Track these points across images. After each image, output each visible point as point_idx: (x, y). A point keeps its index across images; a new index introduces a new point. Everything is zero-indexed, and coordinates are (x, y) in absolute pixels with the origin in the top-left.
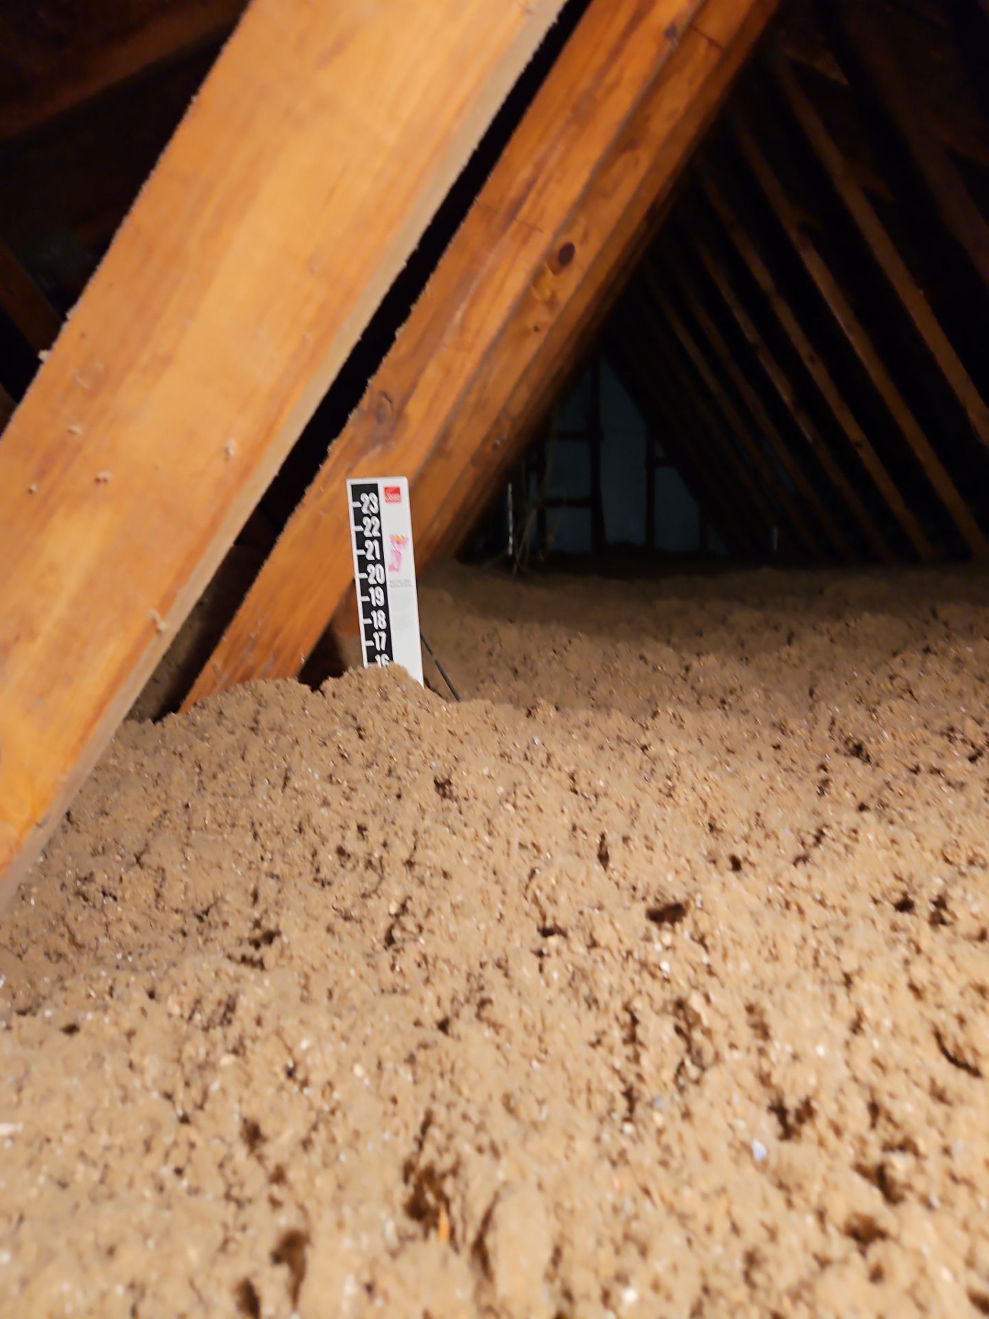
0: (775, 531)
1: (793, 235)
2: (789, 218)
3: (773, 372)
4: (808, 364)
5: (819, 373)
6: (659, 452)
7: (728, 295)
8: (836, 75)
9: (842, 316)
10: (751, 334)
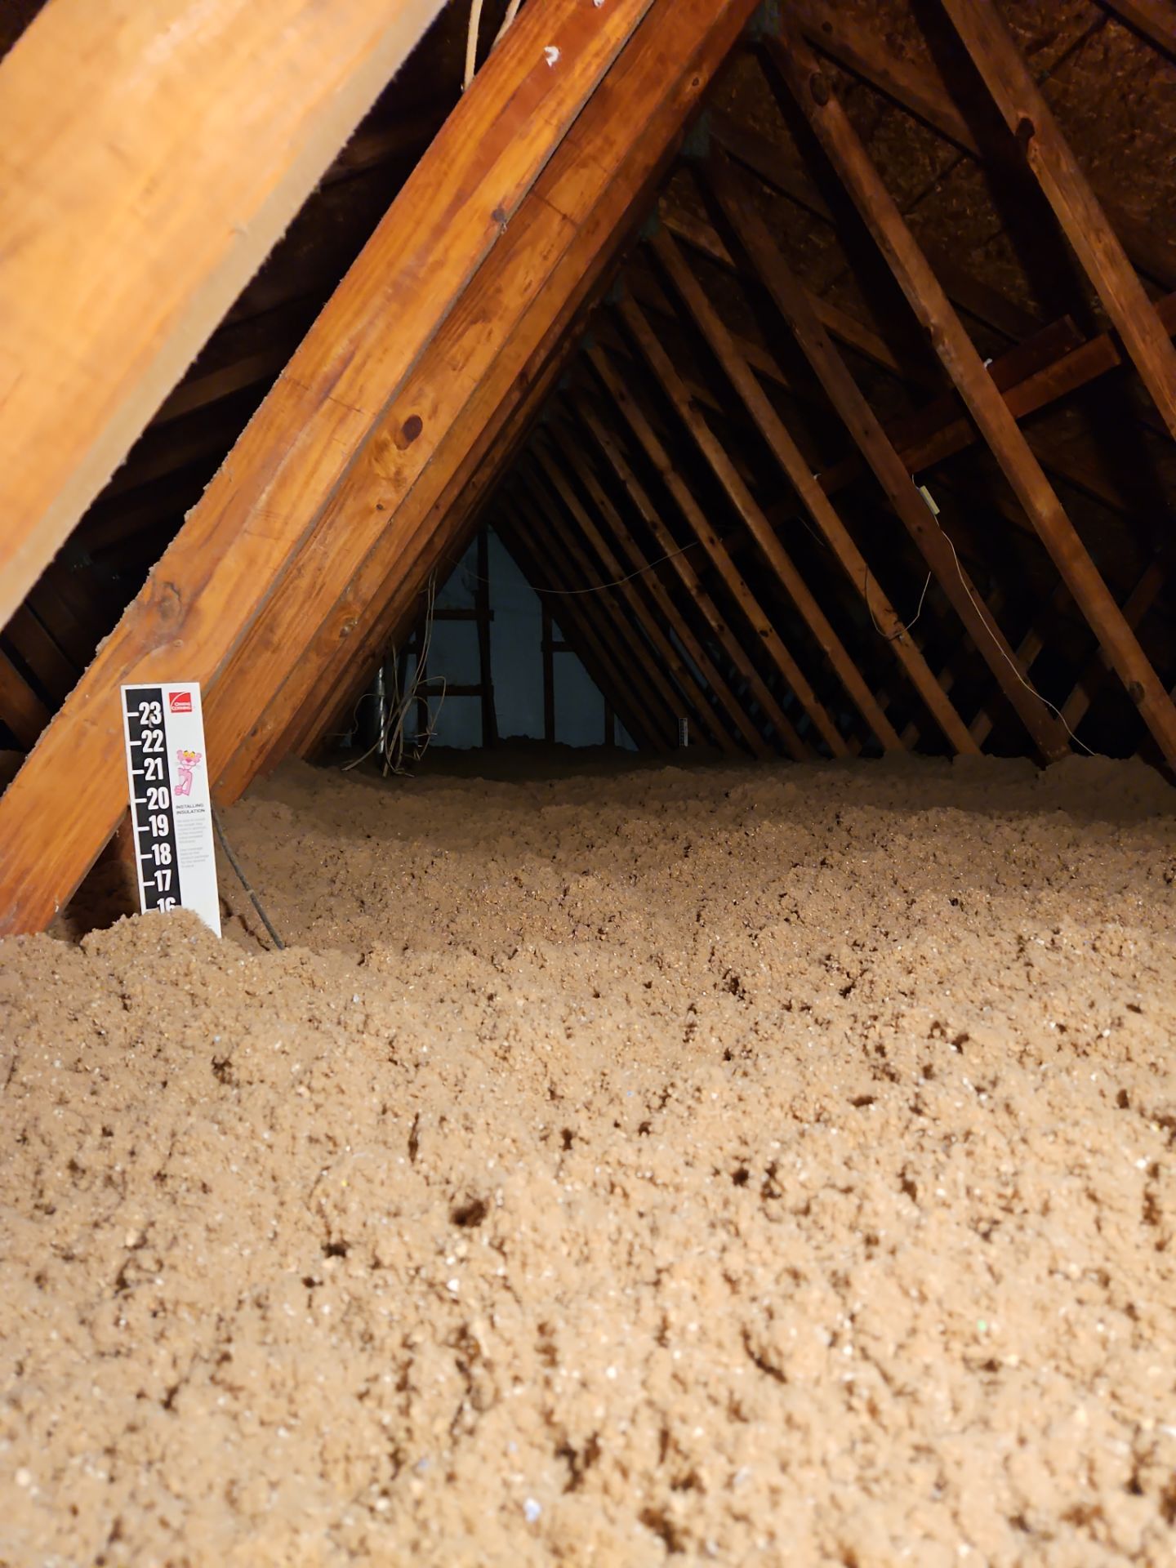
0: (686, 724)
1: (685, 411)
2: (680, 393)
3: (671, 551)
4: (707, 545)
5: (719, 556)
6: (558, 637)
7: (623, 472)
8: (719, 251)
9: (739, 498)
10: (648, 513)
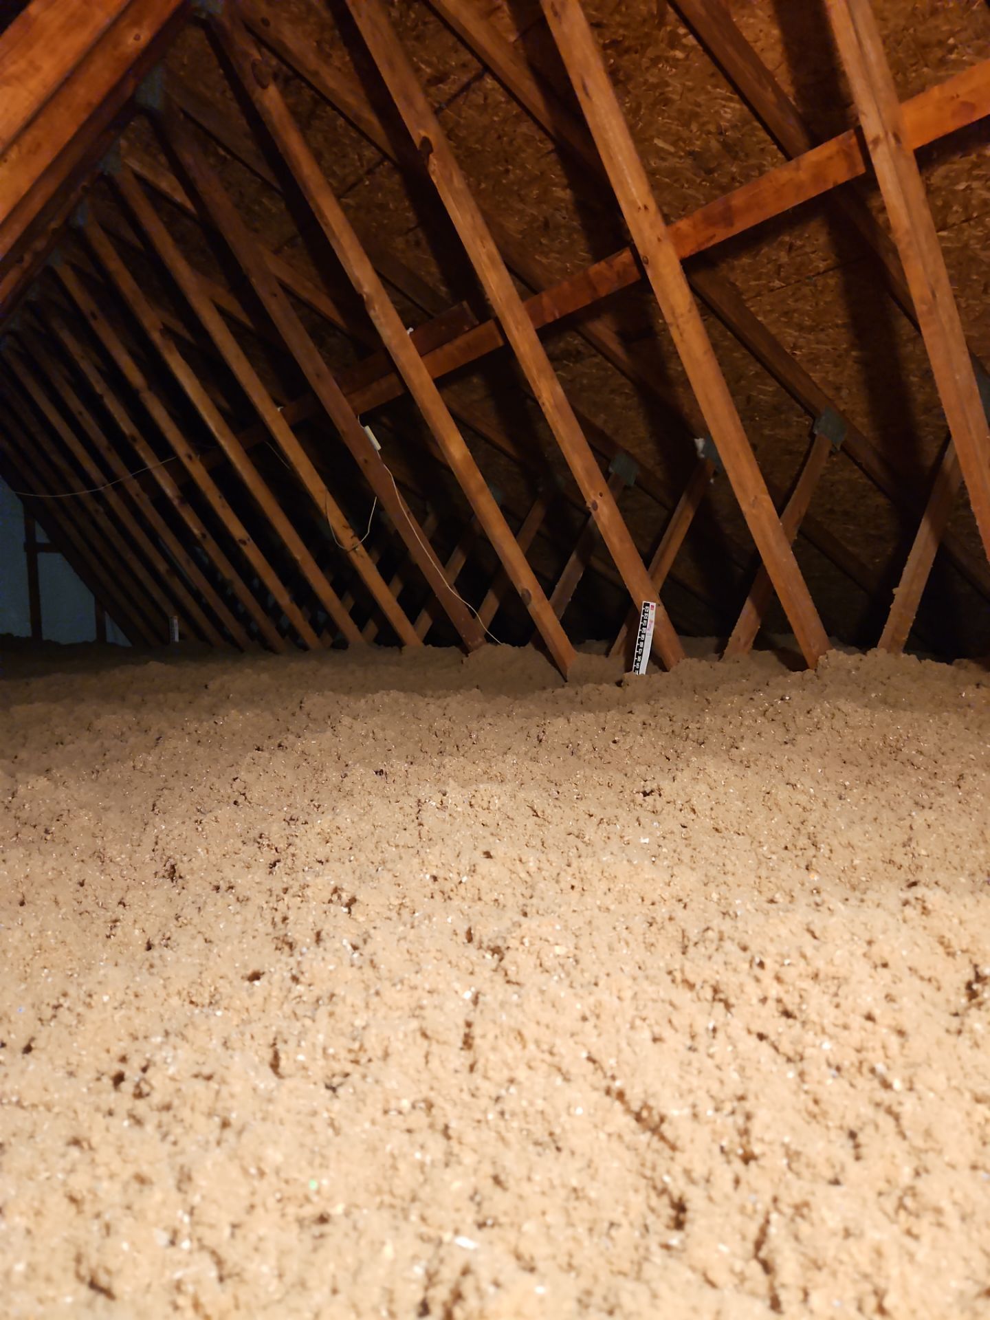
0: (176, 621)
1: (156, 337)
2: (151, 319)
3: (152, 463)
4: (185, 461)
5: (198, 471)
6: (41, 537)
7: (100, 387)
8: (180, 197)
9: (213, 421)
10: (127, 427)
